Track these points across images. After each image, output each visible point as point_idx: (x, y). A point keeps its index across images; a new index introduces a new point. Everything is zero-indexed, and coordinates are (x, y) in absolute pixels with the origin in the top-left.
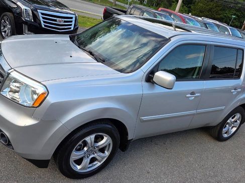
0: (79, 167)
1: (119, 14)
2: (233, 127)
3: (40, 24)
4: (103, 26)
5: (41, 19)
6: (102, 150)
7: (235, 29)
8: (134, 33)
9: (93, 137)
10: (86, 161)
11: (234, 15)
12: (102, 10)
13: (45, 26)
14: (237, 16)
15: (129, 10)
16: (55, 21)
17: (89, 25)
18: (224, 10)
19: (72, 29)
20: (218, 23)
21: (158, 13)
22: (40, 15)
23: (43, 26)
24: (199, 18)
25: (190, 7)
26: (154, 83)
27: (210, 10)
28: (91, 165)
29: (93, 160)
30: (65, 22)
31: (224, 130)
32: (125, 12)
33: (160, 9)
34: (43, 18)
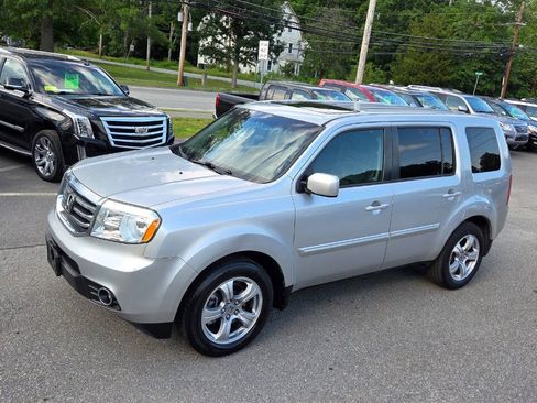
0: (216, 336)
1: (243, 103)
2: (468, 262)
3: (107, 141)
4: (215, 129)
5: (108, 132)
6: (248, 307)
7: (478, 98)
8: (273, 130)
9: (230, 283)
10: (226, 326)
11: (480, 70)
12: (214, 101)
13: (116, 143)
14: (486, 71)
15: (264, 93)
16: (133, 131)
17: (190, 132)
18: (457, 64)
19: (164, 141)
20: (440, 91)
21: (318, 91)
22: (106, 125)
23: (113, 144)
24: (403, 89)
25: (388, 69)
26: (309, 193)
27: (428, 69)
28: (233, 334)
29: (236, 324)
30: (150, 131)
31: (452, 268)
32: (256, 98)
33: (322, 82)
34: (112, 130)
